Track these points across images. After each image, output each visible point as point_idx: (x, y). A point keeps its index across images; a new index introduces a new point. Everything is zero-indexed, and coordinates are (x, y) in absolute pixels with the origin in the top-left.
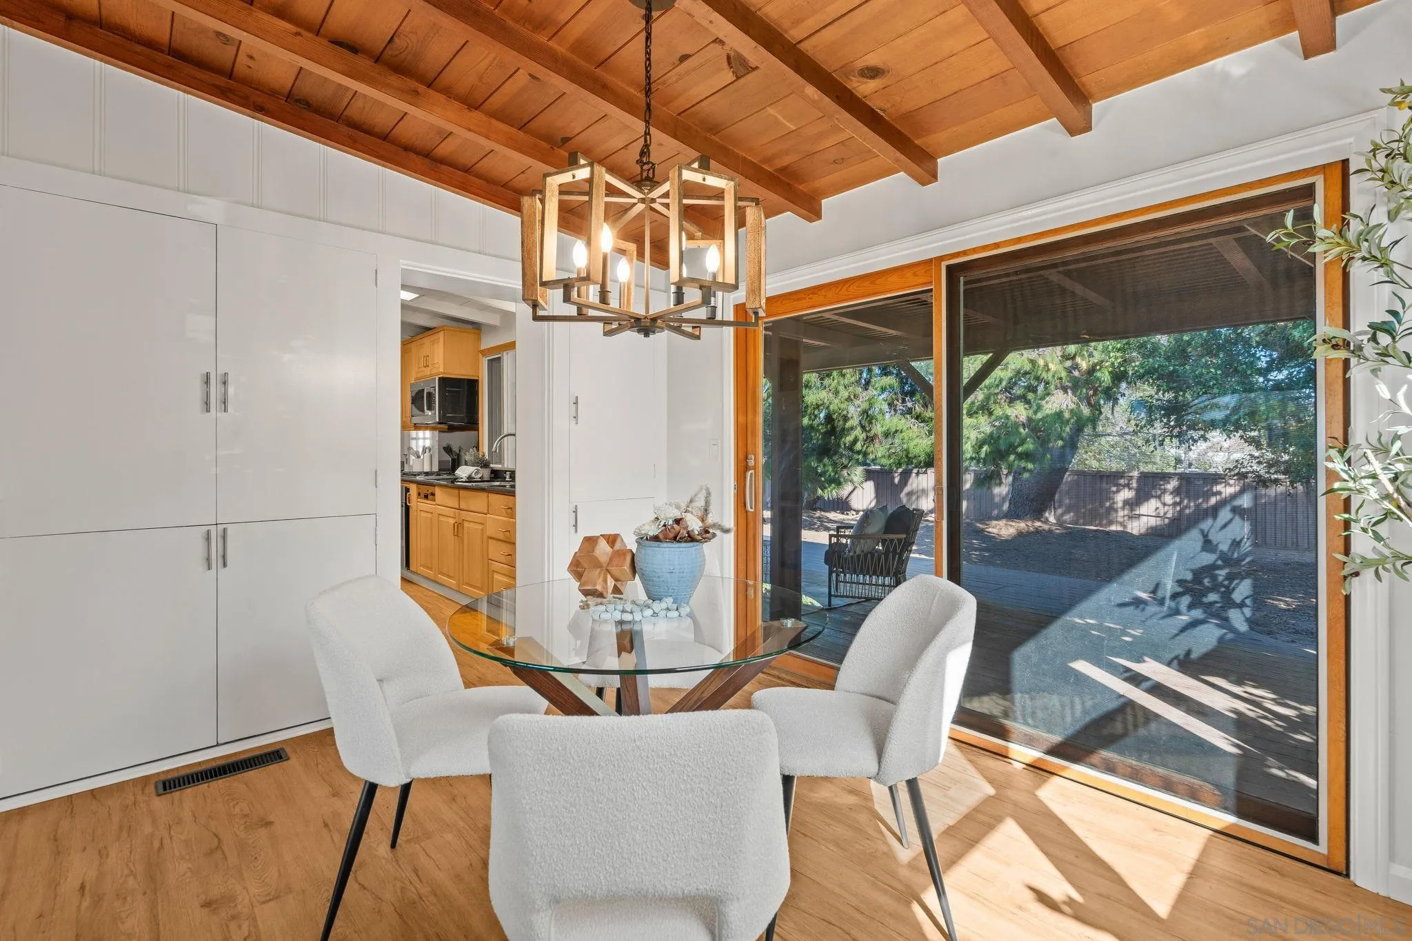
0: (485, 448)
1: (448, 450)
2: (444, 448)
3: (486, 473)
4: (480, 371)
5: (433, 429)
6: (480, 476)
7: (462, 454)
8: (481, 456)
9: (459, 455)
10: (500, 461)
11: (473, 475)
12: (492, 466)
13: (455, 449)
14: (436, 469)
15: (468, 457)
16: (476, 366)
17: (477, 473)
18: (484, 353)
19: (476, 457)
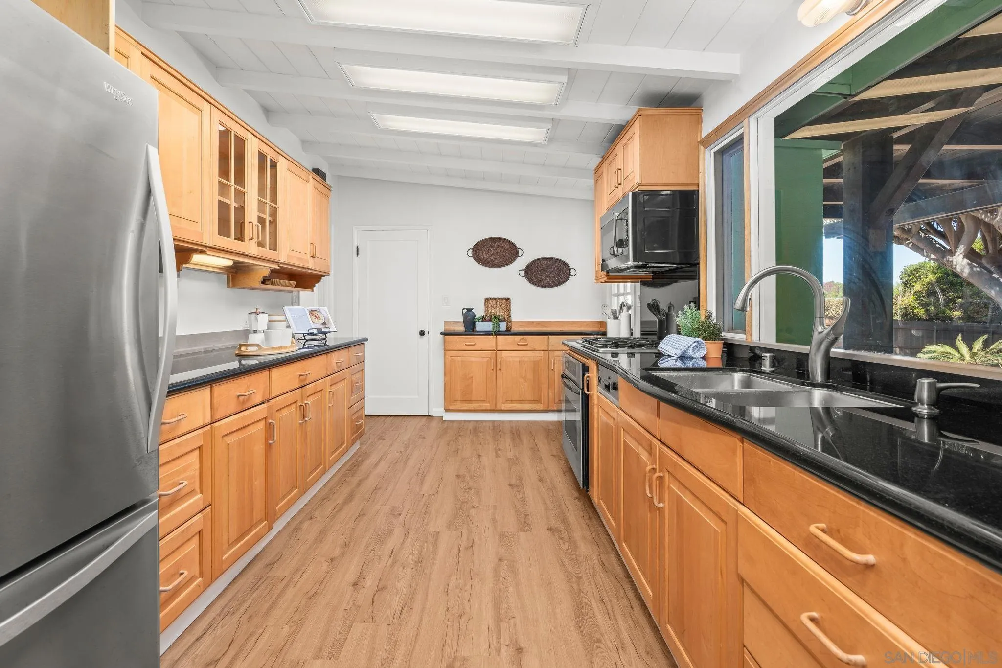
0: (710, 303)
1: (654, 307)
2: (649, 305)
3: (714, 350)
4: (701, 176)
5: (633, 279)
6: (702, 353)
7: (673, 313)
8: (703, 318)
9: (668, 316)
10: (741, 327)
11: (690, 353)
12: (725, 335)
13: (663, 306)
14: (637, 334)
15: (679, 319)
16: (694, 167)
17: (698, 347)
18: (706, 142)
19: (695, 320)
